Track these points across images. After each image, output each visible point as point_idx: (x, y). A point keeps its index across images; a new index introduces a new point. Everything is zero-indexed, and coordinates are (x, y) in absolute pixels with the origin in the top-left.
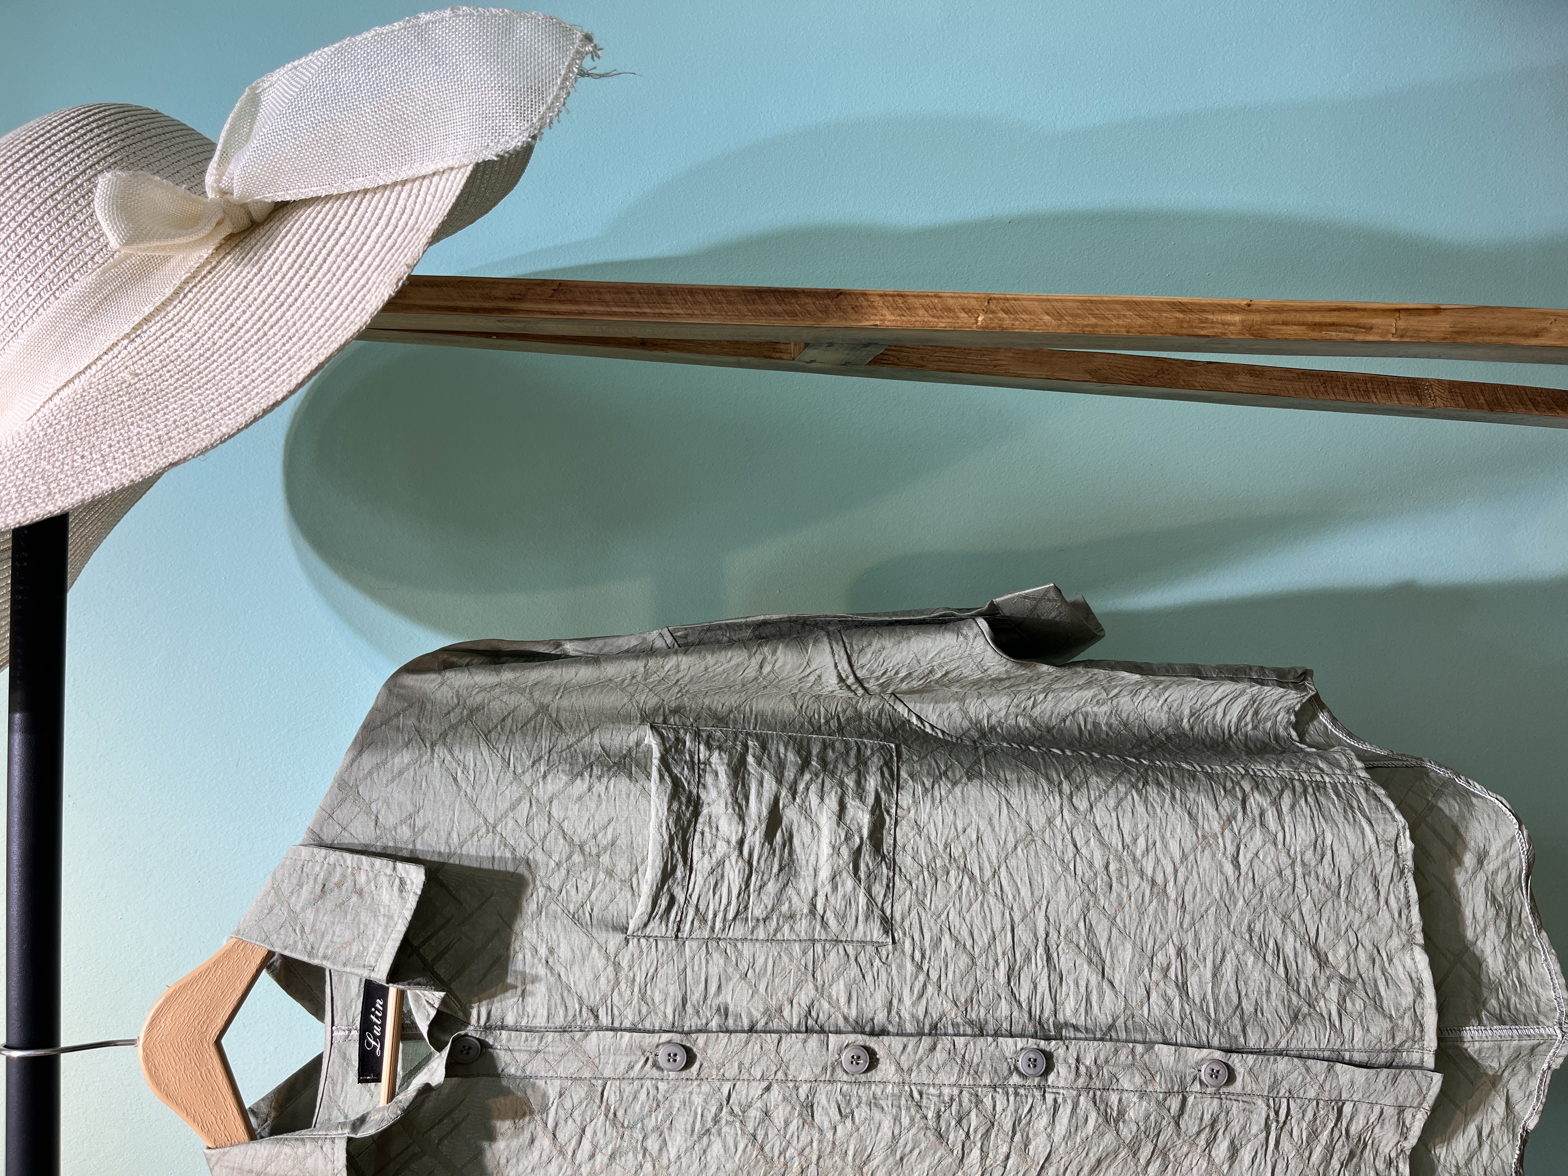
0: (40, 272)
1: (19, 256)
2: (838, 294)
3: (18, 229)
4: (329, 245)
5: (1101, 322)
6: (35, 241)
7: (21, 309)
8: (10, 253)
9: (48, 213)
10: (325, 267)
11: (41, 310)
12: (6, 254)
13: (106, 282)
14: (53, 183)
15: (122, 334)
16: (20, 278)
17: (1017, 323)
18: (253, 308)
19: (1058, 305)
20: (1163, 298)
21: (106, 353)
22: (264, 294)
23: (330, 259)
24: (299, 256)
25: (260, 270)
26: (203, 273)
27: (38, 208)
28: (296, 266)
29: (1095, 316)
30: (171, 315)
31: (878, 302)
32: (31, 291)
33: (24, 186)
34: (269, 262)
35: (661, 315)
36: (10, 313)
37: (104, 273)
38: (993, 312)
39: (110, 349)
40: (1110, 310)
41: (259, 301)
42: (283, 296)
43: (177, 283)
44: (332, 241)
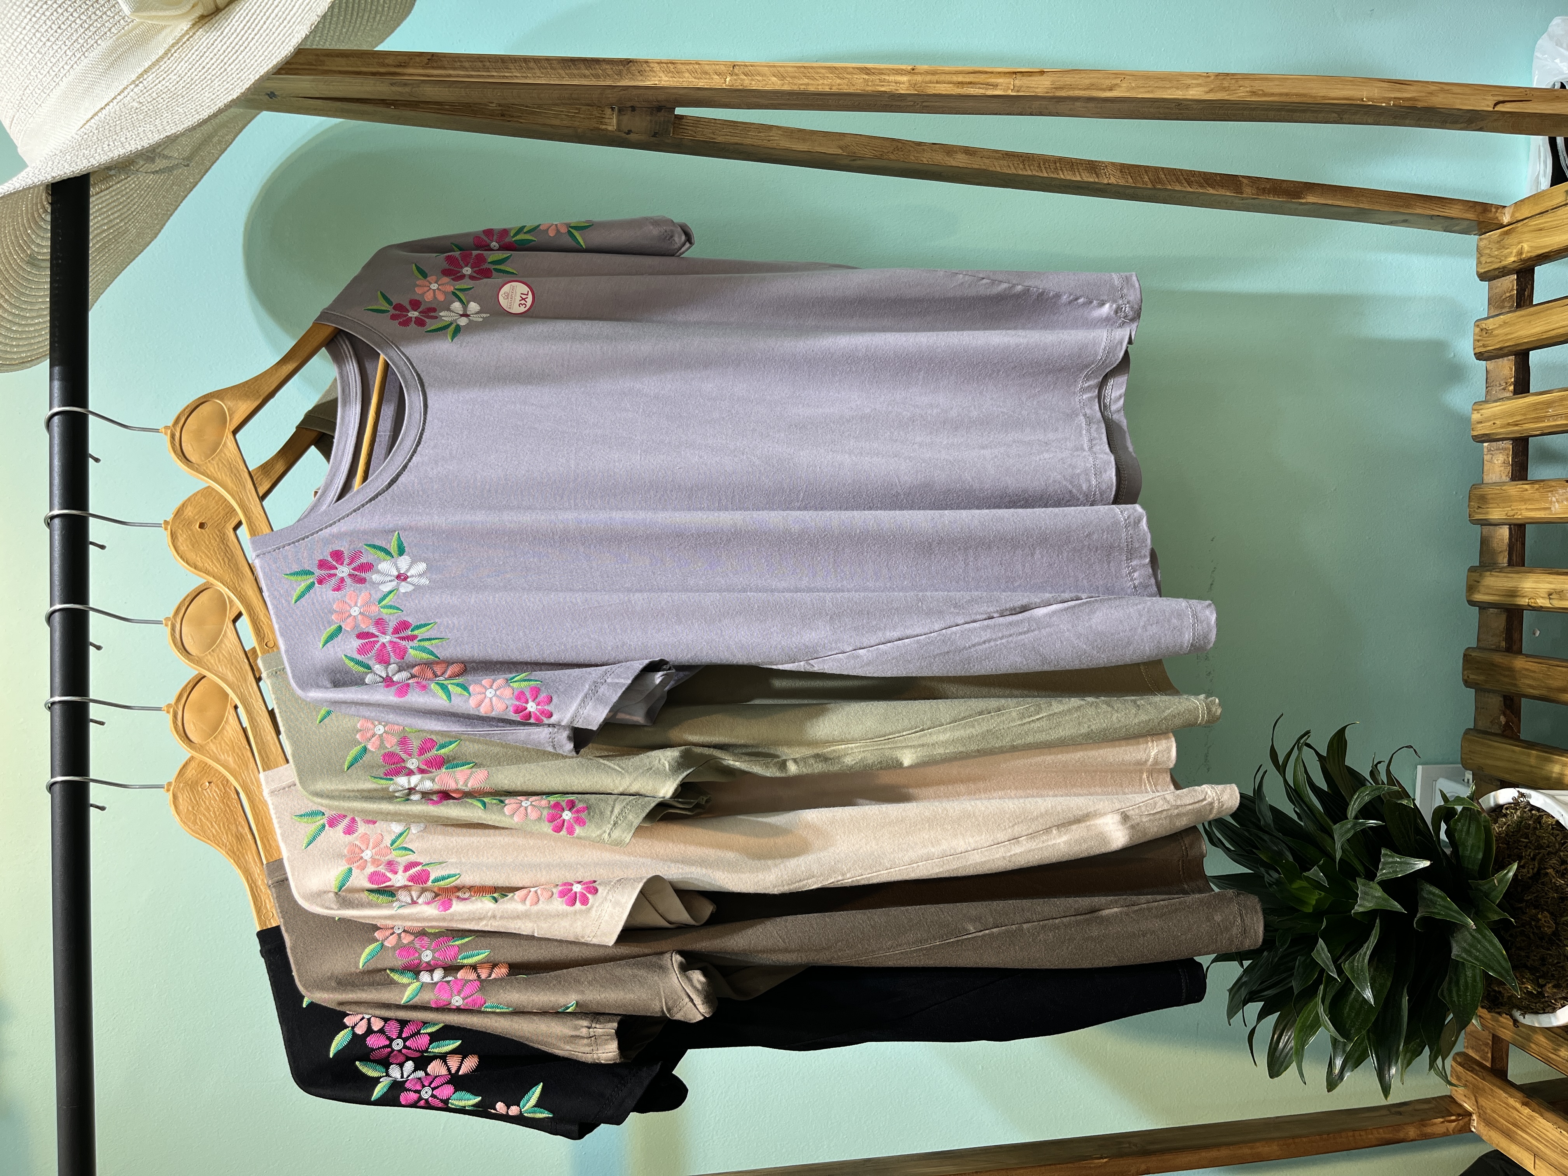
0: (74, 38)
1: (59, 27)
2: (628, 62)
3: (59, 9)
4: (268, 14)
5: (811, 82)
6: (70, 17)
7: (61, 65)
8: (53, 26)
10: (265, 27)
11: (75, 66)
12: (50, 27)
13: (119, 46)
15: (131, 81)
16: (60, 43)
17: (753, 83)
18: (218, 56)
19: (782, 70)
20: (854, 65)
21: (120, 94)
22: (225, 47)
23: (268, 22)
24: (248, 22)
25: (222, 33)
26: (184, 40)
28: (246, 28)
29: (808, 78)
30: (162, 68)
31: (657, 67)
32: (68, 52)
34: (228, 28)
35: (504, 77)
36: (54, 68)
37: (117, 39)
38: (737, 75)
39: (122, 91)
40: (818, 73)
41: (222, 51)
42: (238, 46)
43: (166, 46)
44: (270, 11)
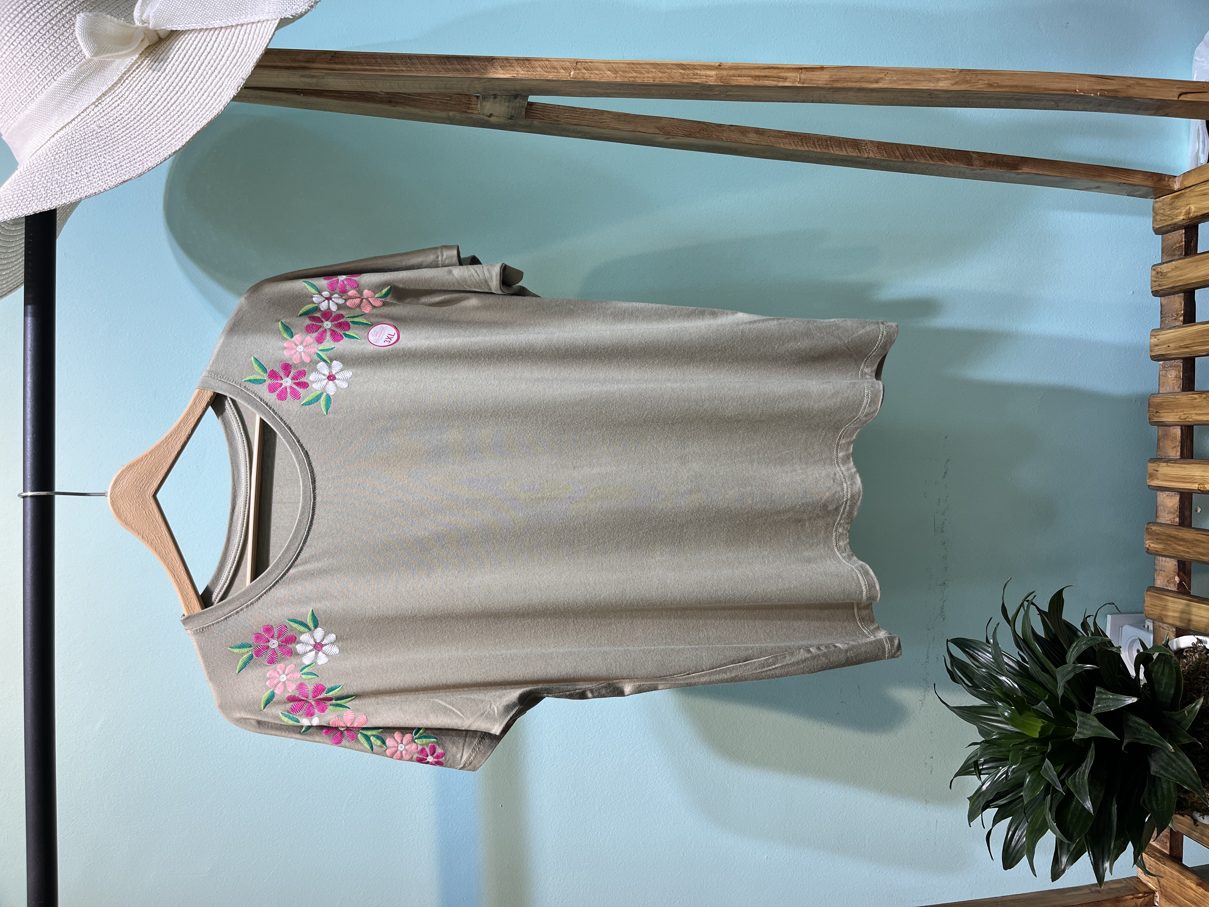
0: (45, 65)
3: (32, 40)
5: (639, 75)
8: (28, 53)
9: (48, 31)
11: (46, 86)
13: (81, 72)
14: (50, 14)
15: (91, 102)
16: (34, 68)
17: (592, 76)
20: (673, 61)
21: (82, 112)
26: (134, 68)
27: (42, 28)
33: (33, 14)
37: (80, 66)
38: (579, 69)
39: (85, 110)
40: (644, 68)
43: (120, 74)
